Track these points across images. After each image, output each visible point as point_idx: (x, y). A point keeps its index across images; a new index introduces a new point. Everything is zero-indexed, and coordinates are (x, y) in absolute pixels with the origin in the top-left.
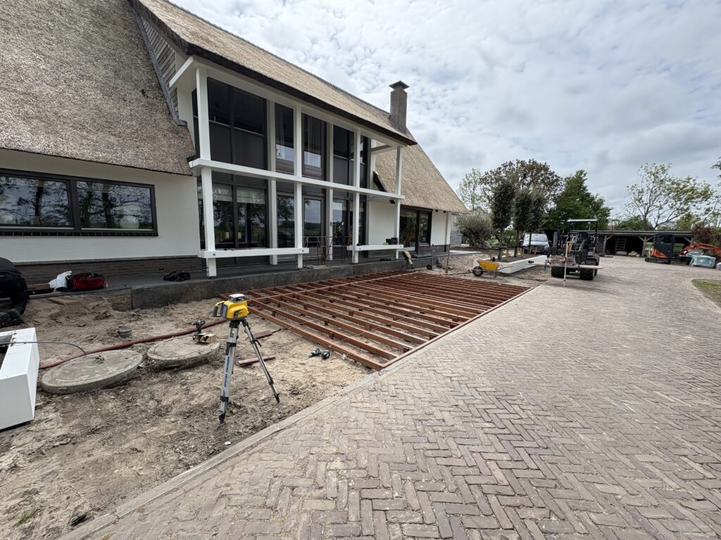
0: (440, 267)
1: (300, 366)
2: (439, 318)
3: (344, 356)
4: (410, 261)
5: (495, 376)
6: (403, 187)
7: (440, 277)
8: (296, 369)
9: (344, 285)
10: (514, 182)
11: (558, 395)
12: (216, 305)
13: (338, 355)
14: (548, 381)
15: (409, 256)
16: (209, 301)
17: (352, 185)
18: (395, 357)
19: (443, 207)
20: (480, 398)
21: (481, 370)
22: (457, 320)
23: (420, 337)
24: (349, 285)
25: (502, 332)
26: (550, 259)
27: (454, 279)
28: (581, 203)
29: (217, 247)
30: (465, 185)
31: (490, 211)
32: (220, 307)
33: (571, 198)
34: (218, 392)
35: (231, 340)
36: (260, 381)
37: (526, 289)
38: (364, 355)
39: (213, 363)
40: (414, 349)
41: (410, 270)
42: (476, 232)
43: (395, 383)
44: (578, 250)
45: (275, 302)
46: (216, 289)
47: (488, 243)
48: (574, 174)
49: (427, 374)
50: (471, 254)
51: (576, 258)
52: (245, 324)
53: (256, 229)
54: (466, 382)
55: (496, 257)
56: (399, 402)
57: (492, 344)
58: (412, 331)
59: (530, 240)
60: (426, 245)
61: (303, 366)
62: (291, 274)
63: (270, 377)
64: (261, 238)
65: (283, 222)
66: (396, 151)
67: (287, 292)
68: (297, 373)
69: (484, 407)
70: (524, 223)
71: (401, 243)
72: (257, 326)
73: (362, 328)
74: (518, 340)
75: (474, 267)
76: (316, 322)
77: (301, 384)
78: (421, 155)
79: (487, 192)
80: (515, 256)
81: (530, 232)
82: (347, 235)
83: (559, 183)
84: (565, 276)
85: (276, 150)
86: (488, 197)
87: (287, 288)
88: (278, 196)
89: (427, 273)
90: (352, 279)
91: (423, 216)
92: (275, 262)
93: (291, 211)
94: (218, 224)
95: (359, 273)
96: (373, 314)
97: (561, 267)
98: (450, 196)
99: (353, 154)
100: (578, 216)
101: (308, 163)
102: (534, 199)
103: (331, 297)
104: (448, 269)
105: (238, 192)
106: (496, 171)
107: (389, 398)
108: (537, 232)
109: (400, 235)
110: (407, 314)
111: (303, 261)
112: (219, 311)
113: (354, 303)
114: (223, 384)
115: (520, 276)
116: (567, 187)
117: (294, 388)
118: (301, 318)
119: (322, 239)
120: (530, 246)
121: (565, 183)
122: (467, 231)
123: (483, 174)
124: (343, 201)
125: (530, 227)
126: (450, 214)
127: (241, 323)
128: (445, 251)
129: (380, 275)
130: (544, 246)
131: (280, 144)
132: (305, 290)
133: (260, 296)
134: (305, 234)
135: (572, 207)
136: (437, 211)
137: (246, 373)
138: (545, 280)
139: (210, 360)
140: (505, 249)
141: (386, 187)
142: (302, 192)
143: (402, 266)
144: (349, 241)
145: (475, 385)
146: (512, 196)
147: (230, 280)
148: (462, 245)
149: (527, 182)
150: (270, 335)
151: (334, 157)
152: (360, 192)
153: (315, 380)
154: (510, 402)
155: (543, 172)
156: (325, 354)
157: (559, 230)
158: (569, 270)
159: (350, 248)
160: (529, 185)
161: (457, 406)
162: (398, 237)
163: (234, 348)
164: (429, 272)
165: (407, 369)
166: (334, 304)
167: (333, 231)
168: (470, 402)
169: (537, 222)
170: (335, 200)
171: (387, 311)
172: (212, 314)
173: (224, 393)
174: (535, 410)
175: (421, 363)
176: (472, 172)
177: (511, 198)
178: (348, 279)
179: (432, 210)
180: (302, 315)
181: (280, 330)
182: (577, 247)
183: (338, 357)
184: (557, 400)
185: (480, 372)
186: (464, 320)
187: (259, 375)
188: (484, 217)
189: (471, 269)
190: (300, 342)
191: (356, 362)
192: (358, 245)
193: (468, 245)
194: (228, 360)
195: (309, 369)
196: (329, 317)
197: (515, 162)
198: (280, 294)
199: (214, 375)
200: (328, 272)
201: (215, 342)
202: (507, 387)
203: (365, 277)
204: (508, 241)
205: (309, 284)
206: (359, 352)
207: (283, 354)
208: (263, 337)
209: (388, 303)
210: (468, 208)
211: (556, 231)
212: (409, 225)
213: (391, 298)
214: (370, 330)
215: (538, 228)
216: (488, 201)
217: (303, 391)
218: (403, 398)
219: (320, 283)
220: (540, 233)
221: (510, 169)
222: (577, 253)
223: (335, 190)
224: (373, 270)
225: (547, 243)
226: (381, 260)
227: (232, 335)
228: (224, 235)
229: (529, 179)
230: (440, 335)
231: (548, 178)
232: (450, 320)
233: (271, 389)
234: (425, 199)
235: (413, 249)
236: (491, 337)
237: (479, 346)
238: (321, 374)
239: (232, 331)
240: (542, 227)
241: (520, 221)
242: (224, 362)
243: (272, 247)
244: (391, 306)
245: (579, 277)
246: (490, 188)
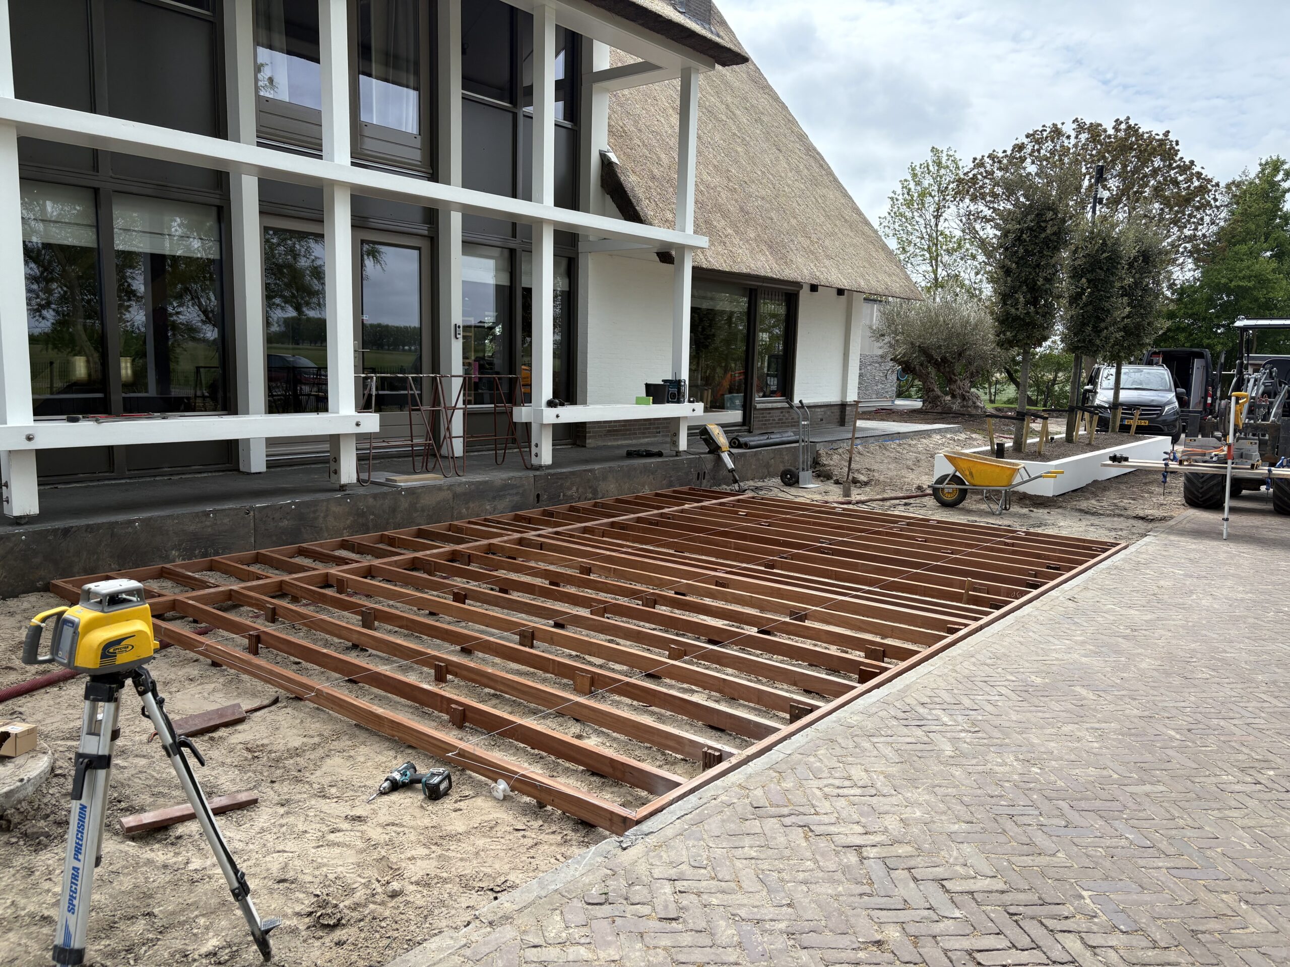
0: (823, 475)
1: (345, 825)
2: (820, 648)
3: (502, 786)
4: (726, 457)
5: (1002, 839)
6: (700, 205)
7: (824, 509)
8: (332, 837)
9: (505, 539)
10: (1064, 194)
11: (1202, 895)
12: (36, 621)
13: (480, 784)
14: (1171, 851)
15: (722, 440)
16: (12, 603)
17: (528, 197)
18: (678, 785)
19: (835, 276)
20: (957, 914)
21: (959, 819)
22: (883, 653)
23: (759, 712)
24: (520, 542)
25: (1025, 691)
26: (1179, 448)
27: (871, 517)
28: (1275, 265)
29: (42, 409)
30: (909, 204)
31: (988, 290)
32: (51, 623)
33: (1243, 248)
34: (46, 930)
35: (93, 746)
36: (200, 888)
37: (1104, 547)
38: (572, 781)
39: (28, 827)
40: (738, 754)
41: (725, 488)
42: (944, 360)
43: (673, 873)
44: (1266, 417)
45: (259, 605)
46: (38, 560)
47: (982, 396)
48: (1254, 171)
49: (781, 840)
50: (927, 434)
51: (1262, 444)
52: (145, 686)
53: (191, 344)
54: (912, 863)
55: (1009, 444)
56: (687, 939)
57: (996, 734)
58: (732, 693)
59: (1117, 388)
60: (778, 402)
61: (358, 826)
62: (315, 503)
63: (236, 871)
64: (205, 377)
65: (287, 321)
66: (677, 83)
67: (302, 569)
68: (337, 850)
69: (966, 943)
70: (1097, 331)
71: (695, 397)
72: (193, 689)
73: (564, 687)
74: (1079, 719)
75: (937, 475)
76: (404, 669)
77: (349, 891)
78: (763, 101)
79: (978, 227)
80: (1069, 439)
81: (1117, 360)
82: (512, 369)
83: (1209, 198)
84: (1226, 506)
85: (258, 68)
86: (983, 244)
87: (302, 552)
88: (265, 230)
89: (782, 496)
90: (529, 520)
91: (771, 308)
92: (257, 462)
93: (316, 286)
94: (46, 325)
95: (554, 499)
96: (600, 639)
97: (1214, 476)
98: (858, 240)
99: (529, 91)
100: (1266, 309)
101: (373, 116)
102: (1129, 250)
103: (459, 583)
104: (849, 483)
105: (116, 212)
106: (1011, 158)
107: (654, 924)
108: (1139, 361)
109: (691, 371)
110: (716, 637)
111: (360, 459)
112: (46, 639)
113: (539, 602)
114: (65, 904)
115: (1084, 505)
116: (1233, 213)
117: (324, 904)
118: (352, 658)
119: (426, 385)
120: (1115, 405)
121: (1226, 200)
122: (916, 359)
123: (967, 164)
124: (496, 252)
125: (1117, 343)
126: (858, 299)
127: (129, 682)
128: (842, 422)
129: (624, 505)
130: (1161, 406)
131: (271, 47)
132: (368, 561)
133: (204, 585)
134: (364, 365)
135: (1249, 278)
136: (814, 288)
137: (149, 862)
138: (1163, 519)
139: (16, 819)
140: (1037, 416)
141: (645, 207)
142: (353, 216)
143: (700, 476)
144: (520, 390)
145: (940, 872)
146: (1056, 241)
147: (89, 528)
148: (899, 402)
149: (1106, 194)
150: (240, 721)
151: (464, 98)
152: (555, 223)
153: (398, 873)
154: (1049, 923)
155: (1157, 162)
156: (436, 780)
157: (1207, 352)
158: (1239, 484)
159: (522, 414)
160: (1114, 202)
161: (879, 943)
162: (685, 375)
163: (101, 773)
164: (792, 494)
165: (713, 825)
166: (470, 606)
167: (465, 357)
168: (922, 929)
169: (1138, 326)
170: (469, 246)
171: (646, 628)
172: (21, 653)
173: (68, 935)
174: (1130, 948)
175: (763, 802)
176: (929, 157)
177: (1056, 249)
178: (518, 518)
179: (798, 285)
180: (355, 647)
181: (276, 701)
182: (1263, 411)
183: (480, 790)
184: (1199, 910)
185: (956, 827)
186: (904, 654)
187: (196, 864)
188: (970, 311)
189: (927, 481)
190: (345, 743)
191: (541, 805)
192: (551, 404)
193: (918, 404)
194: (82, 818)
195: (376, 834)
196: (450, 654)
197: (1069, 129)
198: (275, 577)
199: (31, 871)
200: (447, 495)
201: (33, 751)
202: (1043, 875)
203: (575, 514)
204: (1046, 390)
205: (382, 539)
206: (553, 771)
207: (284, 788)
208: (215, 728)
209: (654, 601)
210: (915, 278)
211: (1200, 356)
212: (722, 335)
213: (661, 584)
214: (590, 693)
215: (1143, 345)
216: (981, 258)
217: (356, 915)
218: (702, 925)
219: (421, 533)
220: (1150, 363)
221: (1052, 153)
222: (1264, 429)
223: (471, 214)
224: (602, 486)
225: (1171, 396)
226: (630, 455)
227: (94, 729)
228: (66, 369)
229: (1114, 184)
230: (825, 707)
231: (1176, 183)
232: (857, 656)
233: (239, 913)
234: (775, 248)
235: (735, 416)
236: (989, 708)
237: (954, 740)
238: (424, 851)
239: (93, 712)
240: (1156, 343)
241: (1083, 324)
242: (67, 823)
243: (247, 412)
244: (663, 610)
245: (1270, 506)
246: (988, 212)
